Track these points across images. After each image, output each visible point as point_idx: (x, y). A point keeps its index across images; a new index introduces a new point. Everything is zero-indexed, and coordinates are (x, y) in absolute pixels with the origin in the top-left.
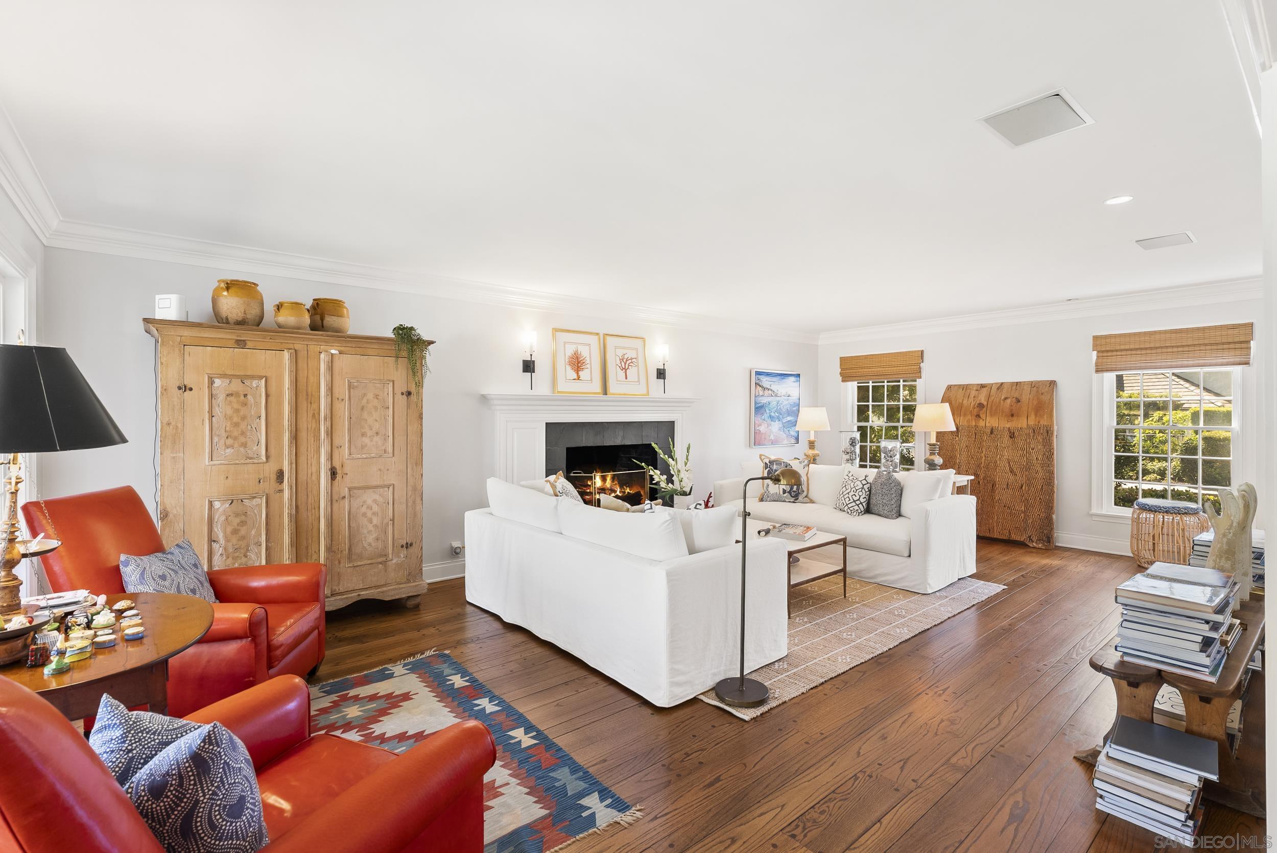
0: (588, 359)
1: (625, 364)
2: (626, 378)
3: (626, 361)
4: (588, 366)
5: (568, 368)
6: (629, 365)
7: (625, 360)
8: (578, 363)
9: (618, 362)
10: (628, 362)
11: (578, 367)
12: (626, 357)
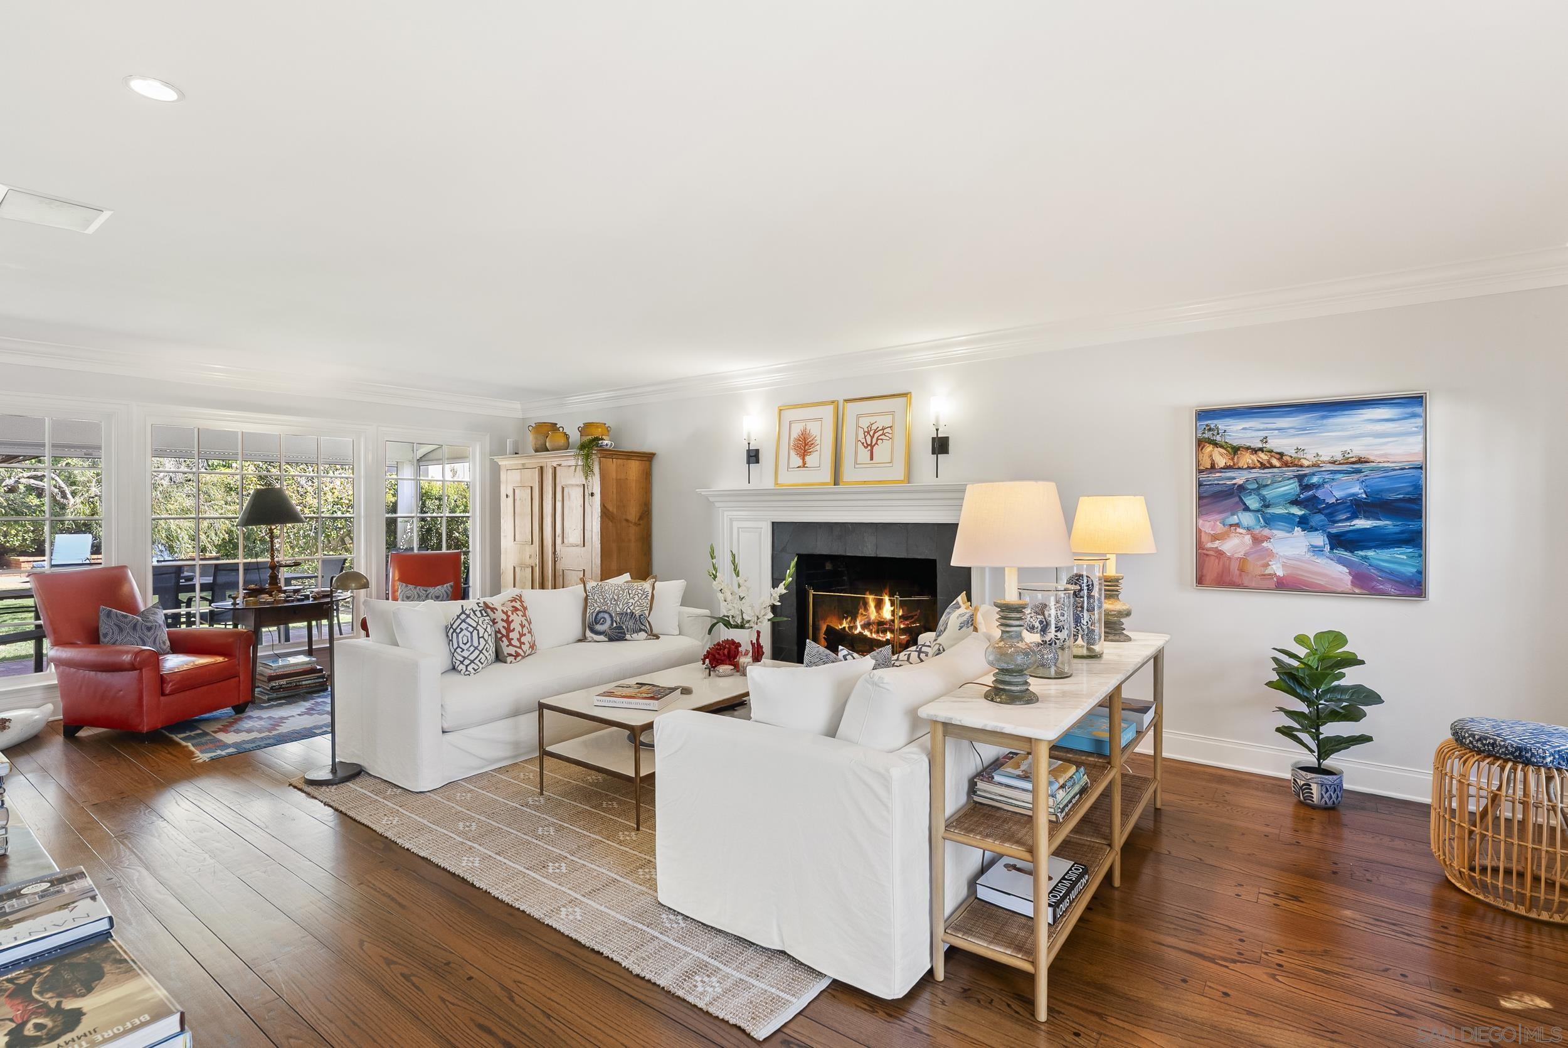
0: (818, 438)
1: (872, 437)
2: (872, 459)
3: (875, 433)
4: (818, 448)
5: (793, 453)
6: (877, 439)
7: (871, 433)
8: (806, 445)
9: (861, 436)
10: (876, 435)
11: (805, 451)
12: (874, 427)
